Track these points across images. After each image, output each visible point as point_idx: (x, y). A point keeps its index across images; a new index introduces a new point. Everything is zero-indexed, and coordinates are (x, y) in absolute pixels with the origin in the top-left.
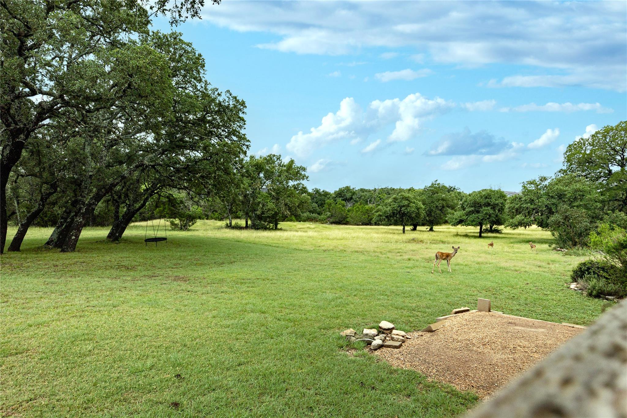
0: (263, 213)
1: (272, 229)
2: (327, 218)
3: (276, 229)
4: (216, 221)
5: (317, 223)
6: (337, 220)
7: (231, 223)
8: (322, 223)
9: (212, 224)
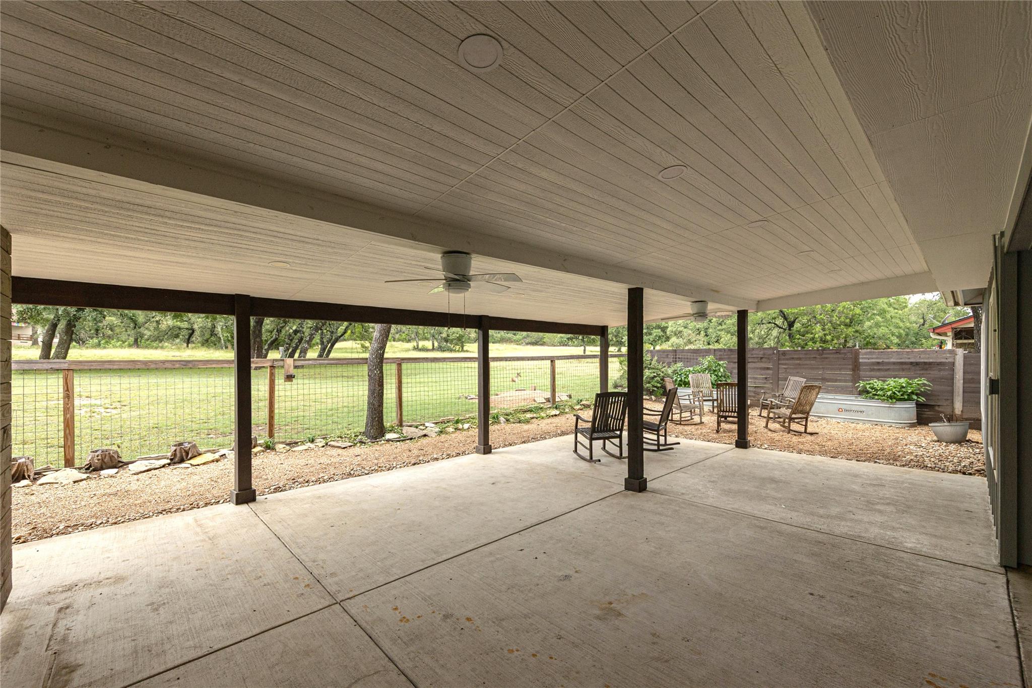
0: (448, 336)
1: (458, 351)
2: (523, 339)
3: (463, 351)
4: (403, 343)
5: (512, 344)
6: (533, 340)
7: (418, 346)
8: (517, 344)
9: (400, 346)
